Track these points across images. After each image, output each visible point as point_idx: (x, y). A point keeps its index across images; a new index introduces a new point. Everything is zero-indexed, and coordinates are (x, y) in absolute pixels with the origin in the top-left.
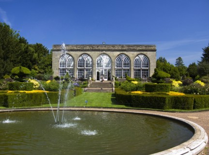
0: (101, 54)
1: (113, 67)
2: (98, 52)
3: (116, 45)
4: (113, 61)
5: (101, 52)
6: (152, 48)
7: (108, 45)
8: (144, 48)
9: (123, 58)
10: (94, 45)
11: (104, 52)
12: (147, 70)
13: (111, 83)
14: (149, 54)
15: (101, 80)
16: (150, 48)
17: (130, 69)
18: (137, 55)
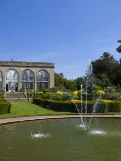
0: (10, 69)
1: (20, 81)
2: (7, 68)
3: (23, 62)
4: (20, 75)
5: (9, 68)
6: (51, 66)
7: (16, 62)
8: (45, 65)
9: (29, 73)
10: (4, 62)
11: (13, 68)
12: (47, 83)
13: (23, 94)
14: (49, 70)
15: (10, 91)
16: (50, 66)
17: (34, 82)
18: (40, 71)
